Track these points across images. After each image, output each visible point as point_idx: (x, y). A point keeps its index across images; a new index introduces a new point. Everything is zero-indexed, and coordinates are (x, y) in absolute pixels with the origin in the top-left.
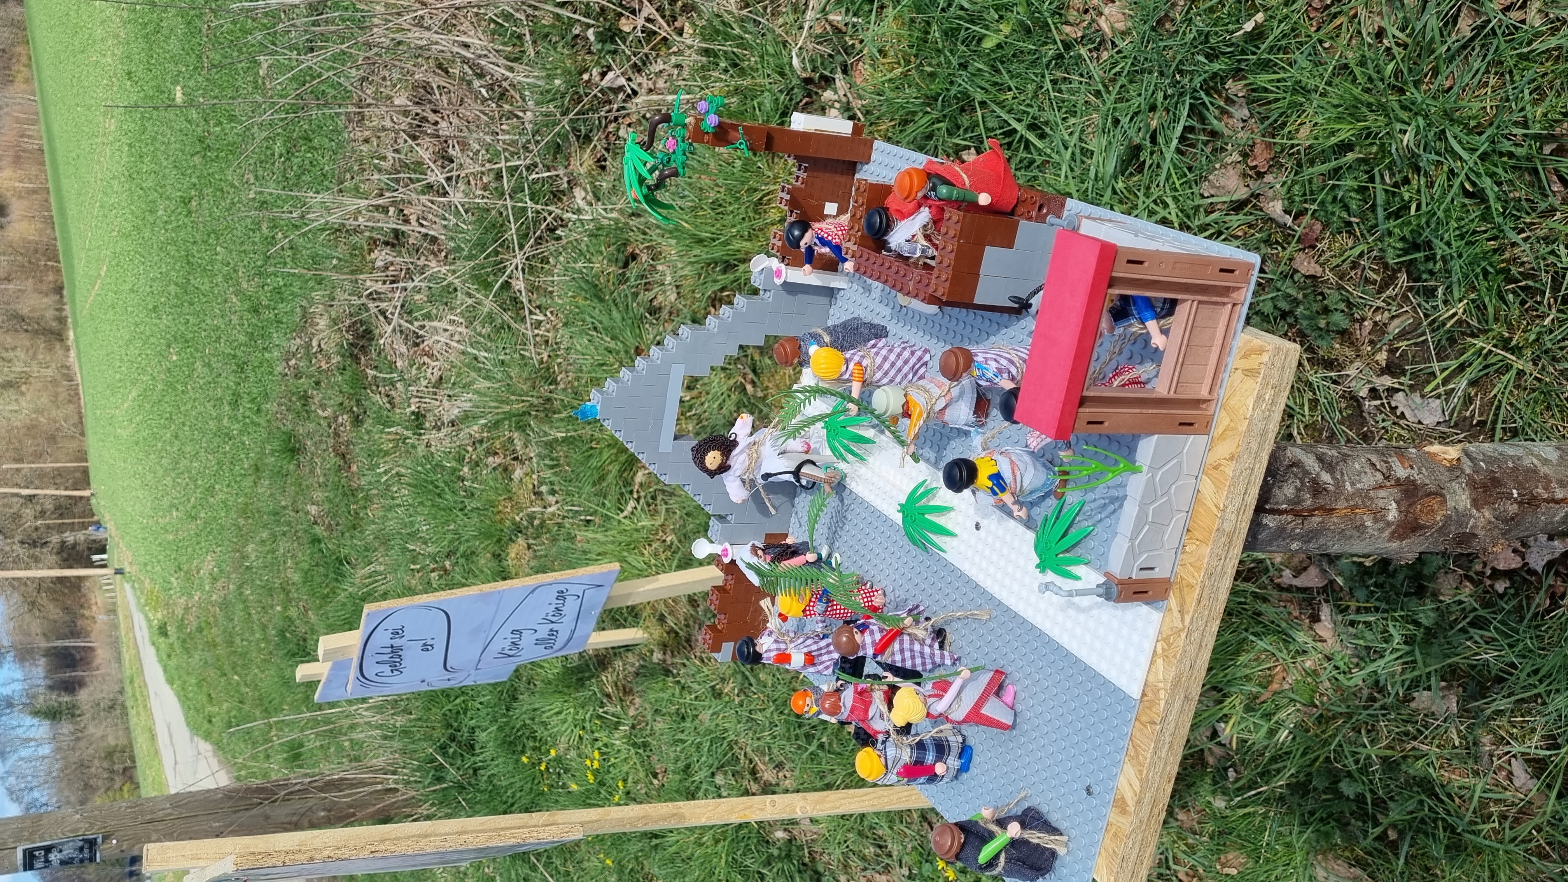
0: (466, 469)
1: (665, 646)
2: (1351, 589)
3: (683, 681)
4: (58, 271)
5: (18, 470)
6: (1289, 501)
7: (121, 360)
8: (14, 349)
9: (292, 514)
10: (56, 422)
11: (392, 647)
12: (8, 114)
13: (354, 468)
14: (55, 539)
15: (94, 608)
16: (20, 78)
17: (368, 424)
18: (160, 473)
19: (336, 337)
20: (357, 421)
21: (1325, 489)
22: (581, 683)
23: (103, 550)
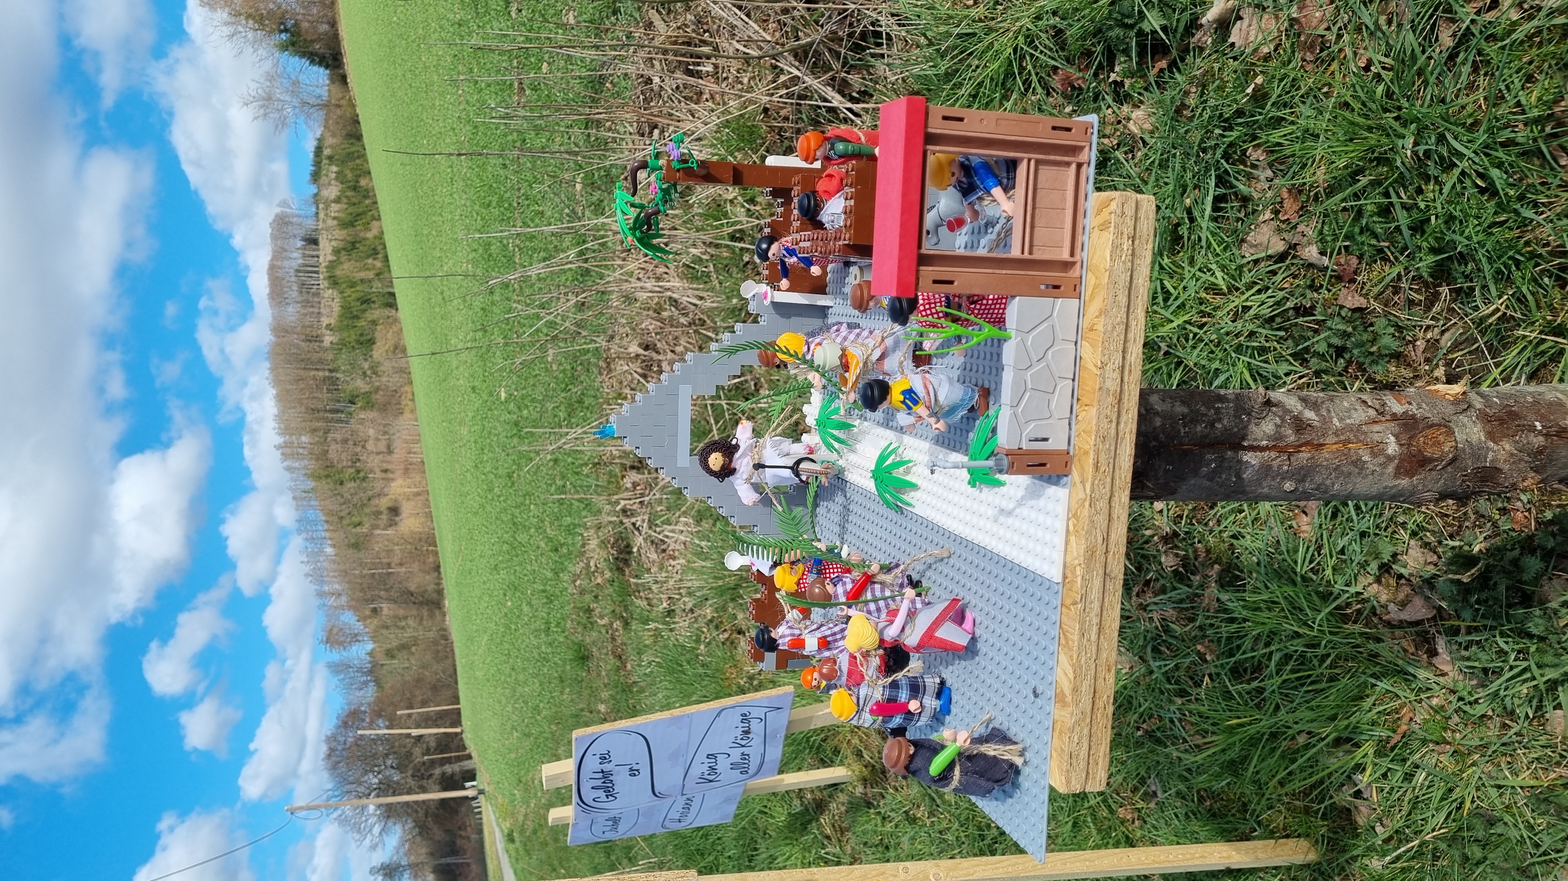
0: (702, 647)
1: (865, 780)
2: (1456, 611)
3: (883, 811)
4: (436, 554)
5: (410, 715)
6: (1269, 438)
7: (476, 614)
8: (406, 618)
9: (588, 714)
10: (436, 674)
11: (602, 772)
12: (399, 438)
13: (629, 667)
14: (437, 771)
15: (469, 829)
16: (407, 409)
17: (634, 625)
18: (504, 701)
19: (604, 554)
20: (626, 624)
21: (1309, 425)
22: (804, 828)
23: (473, 779)
